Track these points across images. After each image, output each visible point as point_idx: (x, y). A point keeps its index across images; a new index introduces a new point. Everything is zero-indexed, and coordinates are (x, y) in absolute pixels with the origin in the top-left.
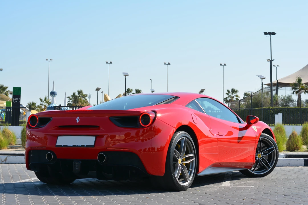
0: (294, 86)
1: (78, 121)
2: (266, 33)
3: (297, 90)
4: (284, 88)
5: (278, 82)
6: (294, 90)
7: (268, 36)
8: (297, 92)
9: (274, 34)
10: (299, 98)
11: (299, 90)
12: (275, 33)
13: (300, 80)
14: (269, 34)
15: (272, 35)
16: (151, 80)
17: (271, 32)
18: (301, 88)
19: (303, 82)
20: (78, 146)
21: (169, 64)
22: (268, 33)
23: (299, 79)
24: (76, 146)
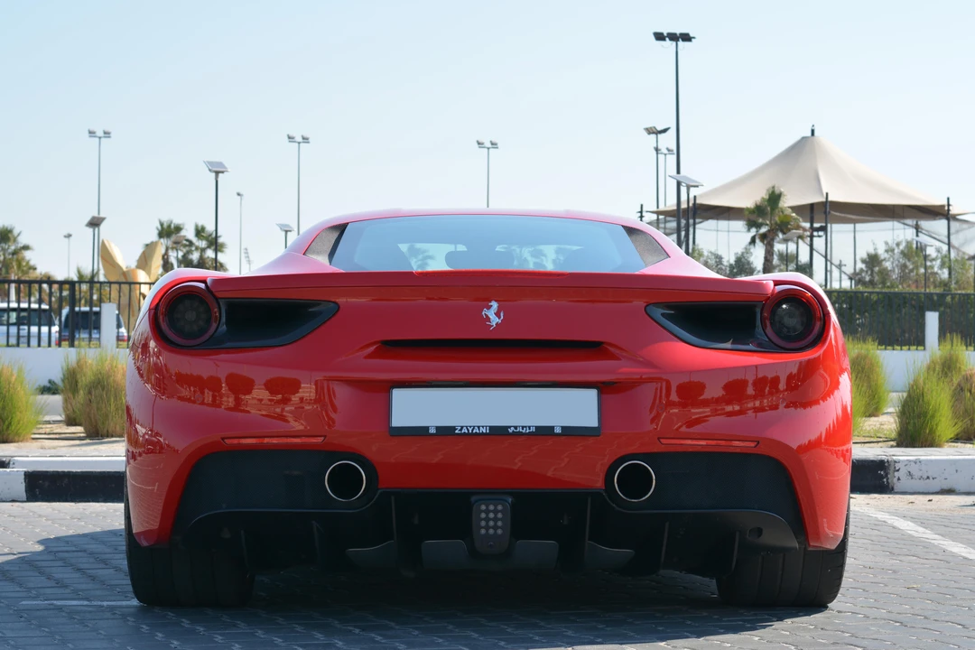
0: (752, 217)
1: (495, 320)
2: (659, 37)
3: (764, 230)
4: (711, 223)
5: (698, 201)
6: (753, 231)
7: (668, 43)
8: (763, 237)
9: (686, 38)
10: (769, 257)
11: (769, 230)
12: (691, 35)
13: (774, 198)
14: (670, 40)
15: (681, 43)
16: (239, 194)
17: (678, 31)
18: (779, 224)
20: (520, 429)
21: (305, 139)
22: (668, 34)
23: (773, 192)
24: (510, 431)
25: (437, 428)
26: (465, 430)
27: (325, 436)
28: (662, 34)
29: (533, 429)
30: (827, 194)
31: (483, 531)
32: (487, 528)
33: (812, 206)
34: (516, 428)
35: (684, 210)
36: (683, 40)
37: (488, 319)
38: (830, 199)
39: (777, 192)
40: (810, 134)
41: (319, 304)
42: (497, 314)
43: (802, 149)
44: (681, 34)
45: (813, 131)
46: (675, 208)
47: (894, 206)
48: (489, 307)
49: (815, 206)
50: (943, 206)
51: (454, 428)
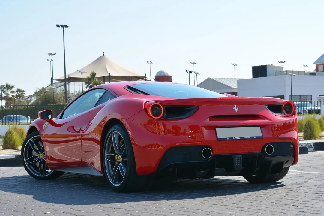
0: (88, 81)
1: (236, 110)
2: (58, 26)
3: (91, 85)
5: (70, 76)
6: (87, 85)
7: (61, 28)
9: (66, 26)
11: (93, 85)
12: (68, 25)
13: (93, 75)
14: (62, 27)
15: (65, 28)
18: (95, 83)
19: (97, 76)
22: (61, 25)
23: (93, 73)
24: (245, 138)
25: (229, 138)
26: (235, 138)
27: (202, 142)
28: (59, 25)
29: (250, 137)
30: (110, 73)
31: (237, 164)
32: (237, 163)
33: (104, 77)
34: (246, 137)
35: (67, 79)
36: (66, 27)
37: (235, 110)
38: (111, 75)
39: (94, 73)
40: (103, 55)
41: (192, 107)
42: (236, 108)
43: (101, 59)
44: (65, 25)
45: (104, 54)
46: (64, 78)
47: (129, 77)
48: (234, 107)
49: (105, 77)
50: (145, 76)
51: (232, 138)
